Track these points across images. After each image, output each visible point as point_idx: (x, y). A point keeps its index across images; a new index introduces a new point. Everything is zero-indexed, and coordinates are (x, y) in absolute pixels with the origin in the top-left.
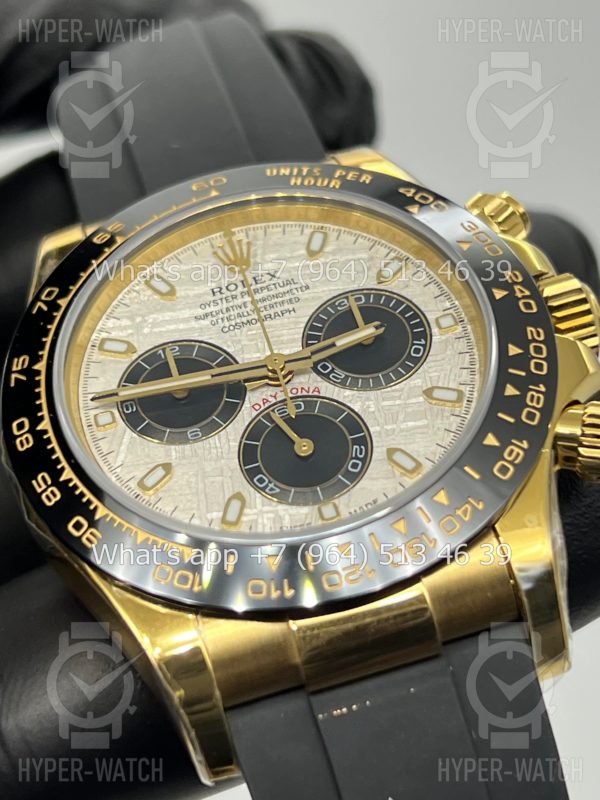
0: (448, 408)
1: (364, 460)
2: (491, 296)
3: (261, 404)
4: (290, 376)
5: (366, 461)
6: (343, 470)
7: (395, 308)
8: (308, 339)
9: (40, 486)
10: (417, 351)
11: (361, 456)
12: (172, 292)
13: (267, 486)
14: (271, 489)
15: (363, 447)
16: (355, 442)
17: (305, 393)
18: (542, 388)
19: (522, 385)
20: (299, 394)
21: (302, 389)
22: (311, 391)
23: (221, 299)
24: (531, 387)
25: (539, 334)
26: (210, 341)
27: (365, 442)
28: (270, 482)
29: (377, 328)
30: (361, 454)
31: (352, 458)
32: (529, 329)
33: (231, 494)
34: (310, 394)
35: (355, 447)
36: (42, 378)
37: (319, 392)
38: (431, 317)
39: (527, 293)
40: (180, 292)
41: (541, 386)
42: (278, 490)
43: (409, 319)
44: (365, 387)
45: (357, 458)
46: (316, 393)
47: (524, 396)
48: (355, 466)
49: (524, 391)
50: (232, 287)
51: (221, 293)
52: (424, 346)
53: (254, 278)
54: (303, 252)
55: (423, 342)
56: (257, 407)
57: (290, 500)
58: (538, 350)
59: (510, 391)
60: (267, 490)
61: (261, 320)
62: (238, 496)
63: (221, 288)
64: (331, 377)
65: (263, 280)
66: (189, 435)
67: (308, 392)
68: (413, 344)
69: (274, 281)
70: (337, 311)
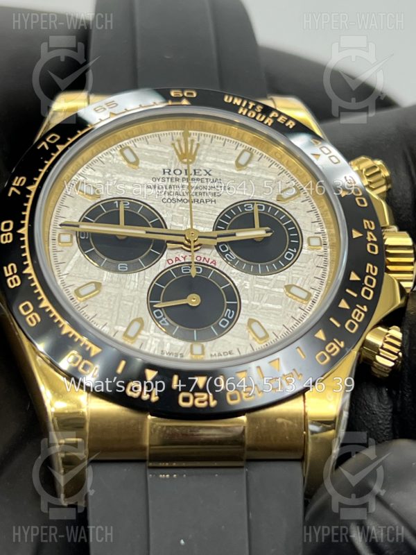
0: (298, 303)
1: (231, 321)
2: (350, 234)
3: (174, 260)
4: (199, 247)
5: (232, 321)
6: (216, 323)
7: (283, 221)
8: (219, 225)
9: (8, 272)
10: (289, 256)
11: (231, 318)
12: (136, 163)
13: (161, 319)
14: (163, 322)
15: (233, 312)
16: (229, 306)
17: (205, 262)
18: (365, 309)
19: (353, 302)
20: (201, 261)
21: (205, 258)
22: (210, 262)
24: (358, 306)
25: (374, 271)
26: (152, 205)
27: (235, 308)
28: (164, 317)
29: (267, 232)
30: (231, 316)
31: (224, 317)
32: (369, 265)
33: (135, 317)
34: (209, 263)
35: (228, 310)
36: (31, 197)
37: (215, 264)
38: (306, 235)
39: (375, 239)
40: (142, 164)
41: (365, 307)
42: (167, 324)
43: (290, 232)
44: (247, 271)
45: (227, 318)
46: (212, 265)
47: (351, 311)
48: (224, 323)
49: (353, 307)
50: (178, 172)
51: (169, 174)
52: (295, 254)
53: (195, 170)
54: (233, 162)
55: (295, 251)
56: (170, 262)
57: (174, 334)
58: (370, 282)
59: (343, 304)
60: (160, 322)
61: (191, 201)
62: (140, 320)
63: (170, 170)
64: (226, 256)
65: (201, 173)
66: (119, 267)
67: (208, 262)
68: (288, 250)
69: (207, 176)
70: (243, 211)
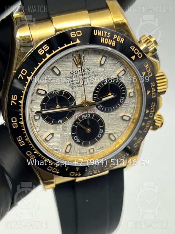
2: (146, 93)
3: (79, 114)
5: (103, 134)
6: (97, 136)
7: (119, 85)
8: (94, 93)
9: (19, 140)
10: (122, 101)
13: (77, 140)
14: (78, 141)
16: (101, 128)
19: (146, 121)
21: (90, 111)
23: (73, 76)
24: (148, 122)
25: (154, 105)
26: (68, 91)
27: (103, 128)
28: (78, 139)
29: (114, 95)
30: (102, 132)
32: (152, 103)
33: (68, 144)
35: (101, 130)
37: (95, 112)
38: (129, 91)
39: (155, 90)
40: (62, 74)
41: (150, 121)
42: (80, 141)
43: (122, 90)
44: (106, 112)
45: (100, 133)
47: (146, 125)
48: (100, 136)
49: (146, 123)
50: (76, 72)
51: (73, 74)
52: (124, 99)
53: (83, 70)
56: (78, 115)
57: (82, 145)
58: (152, 110)
59: (143, 124)
60: (77, 141)
62: (70, 145)
63: (73, 72)
64: (98, 107)
65: (85, 71)
66: (59, 122)
67: (92, 112)
68: (121, 98)
69: (89, 71)
70: (104, 84)
